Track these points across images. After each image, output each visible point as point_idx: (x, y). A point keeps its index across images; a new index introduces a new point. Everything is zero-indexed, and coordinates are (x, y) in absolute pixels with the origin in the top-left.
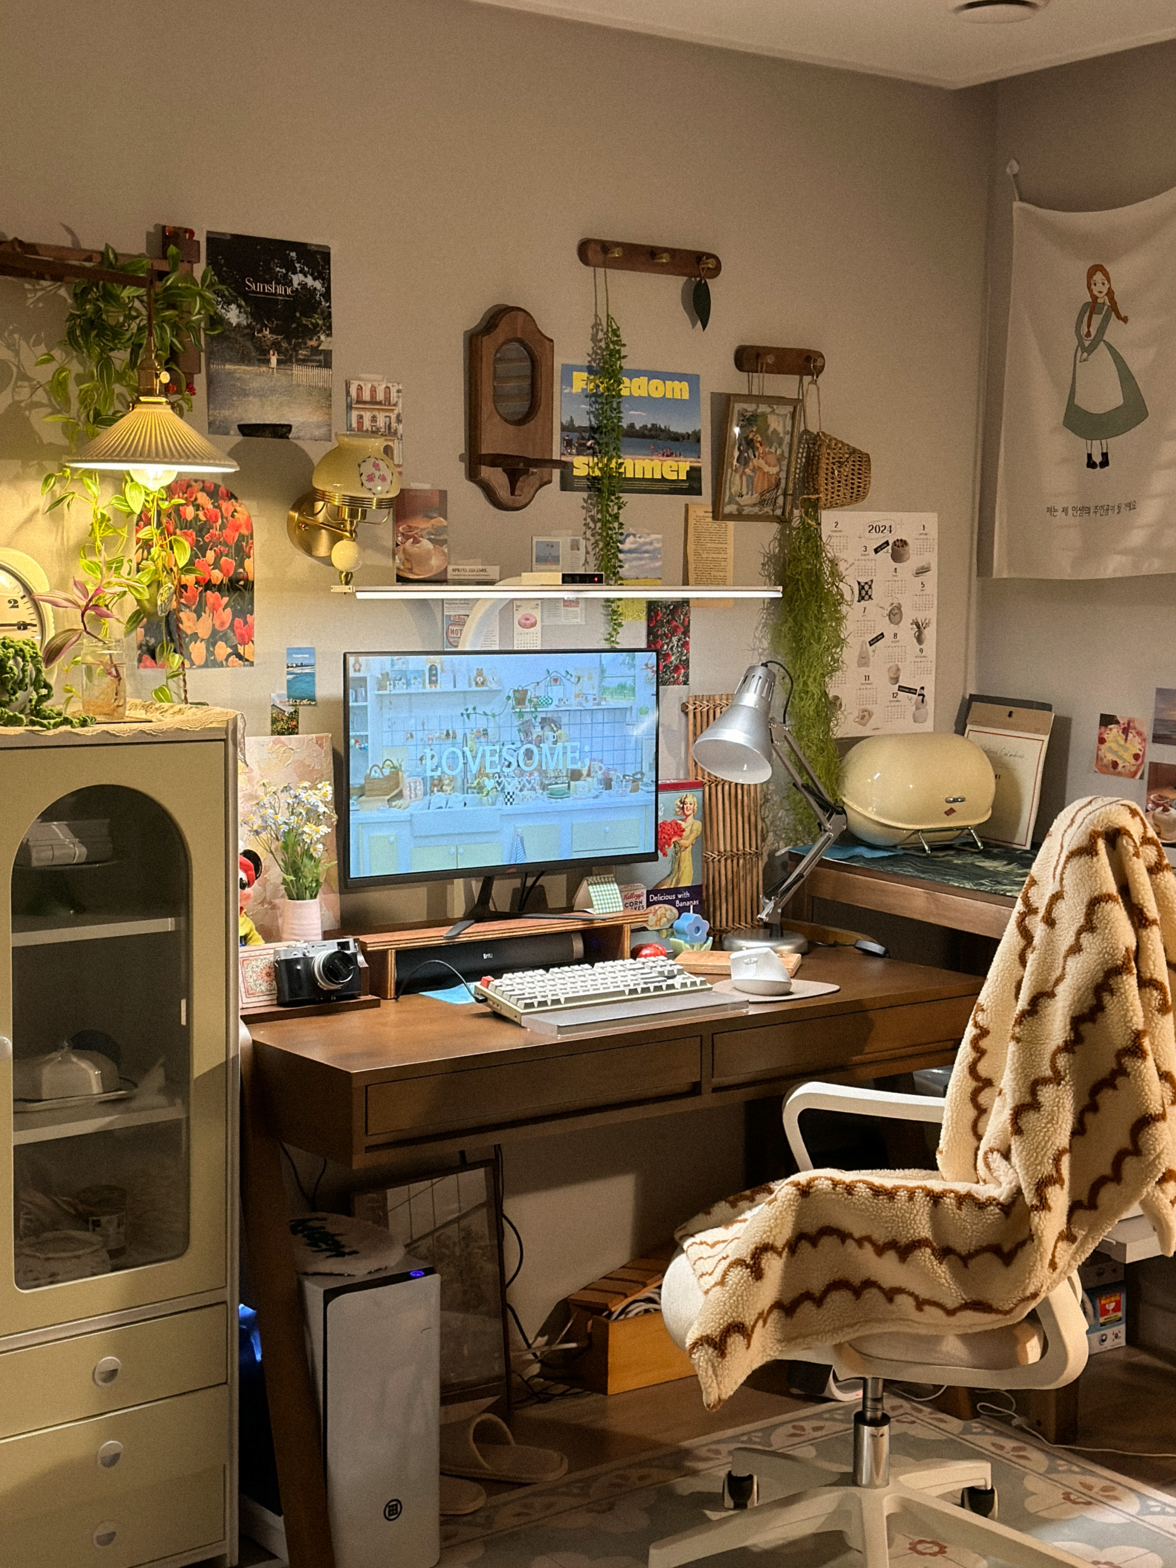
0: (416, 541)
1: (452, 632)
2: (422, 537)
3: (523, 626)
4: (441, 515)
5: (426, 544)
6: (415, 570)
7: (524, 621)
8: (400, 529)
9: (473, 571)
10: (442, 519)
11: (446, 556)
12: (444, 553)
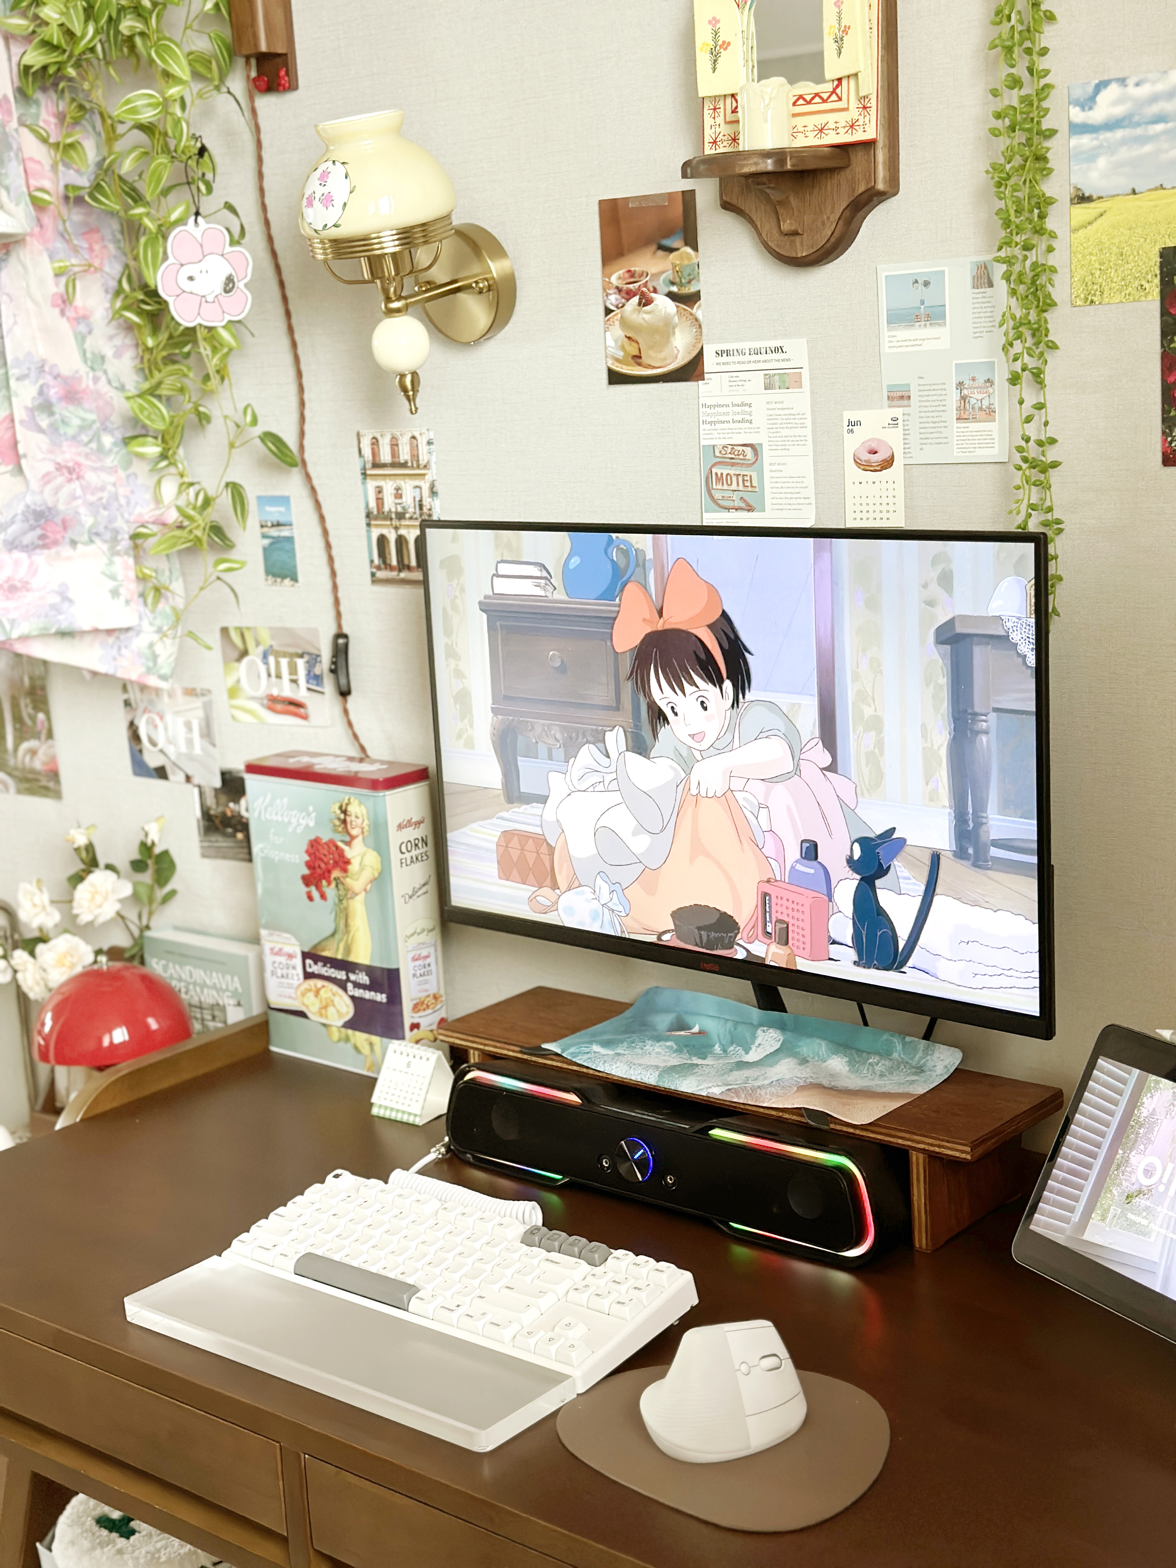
0: (645, 301)
1: (719, 479)
2: (655, 291)
3: (866, 467)
4: (686, 244)
5: (663, 305)
6: (645, 360)
7: (865, 456)
8: (614, 279)
9: (758, 352)
10: (688, 250)
11: (700, 326)
12: (697, 320)
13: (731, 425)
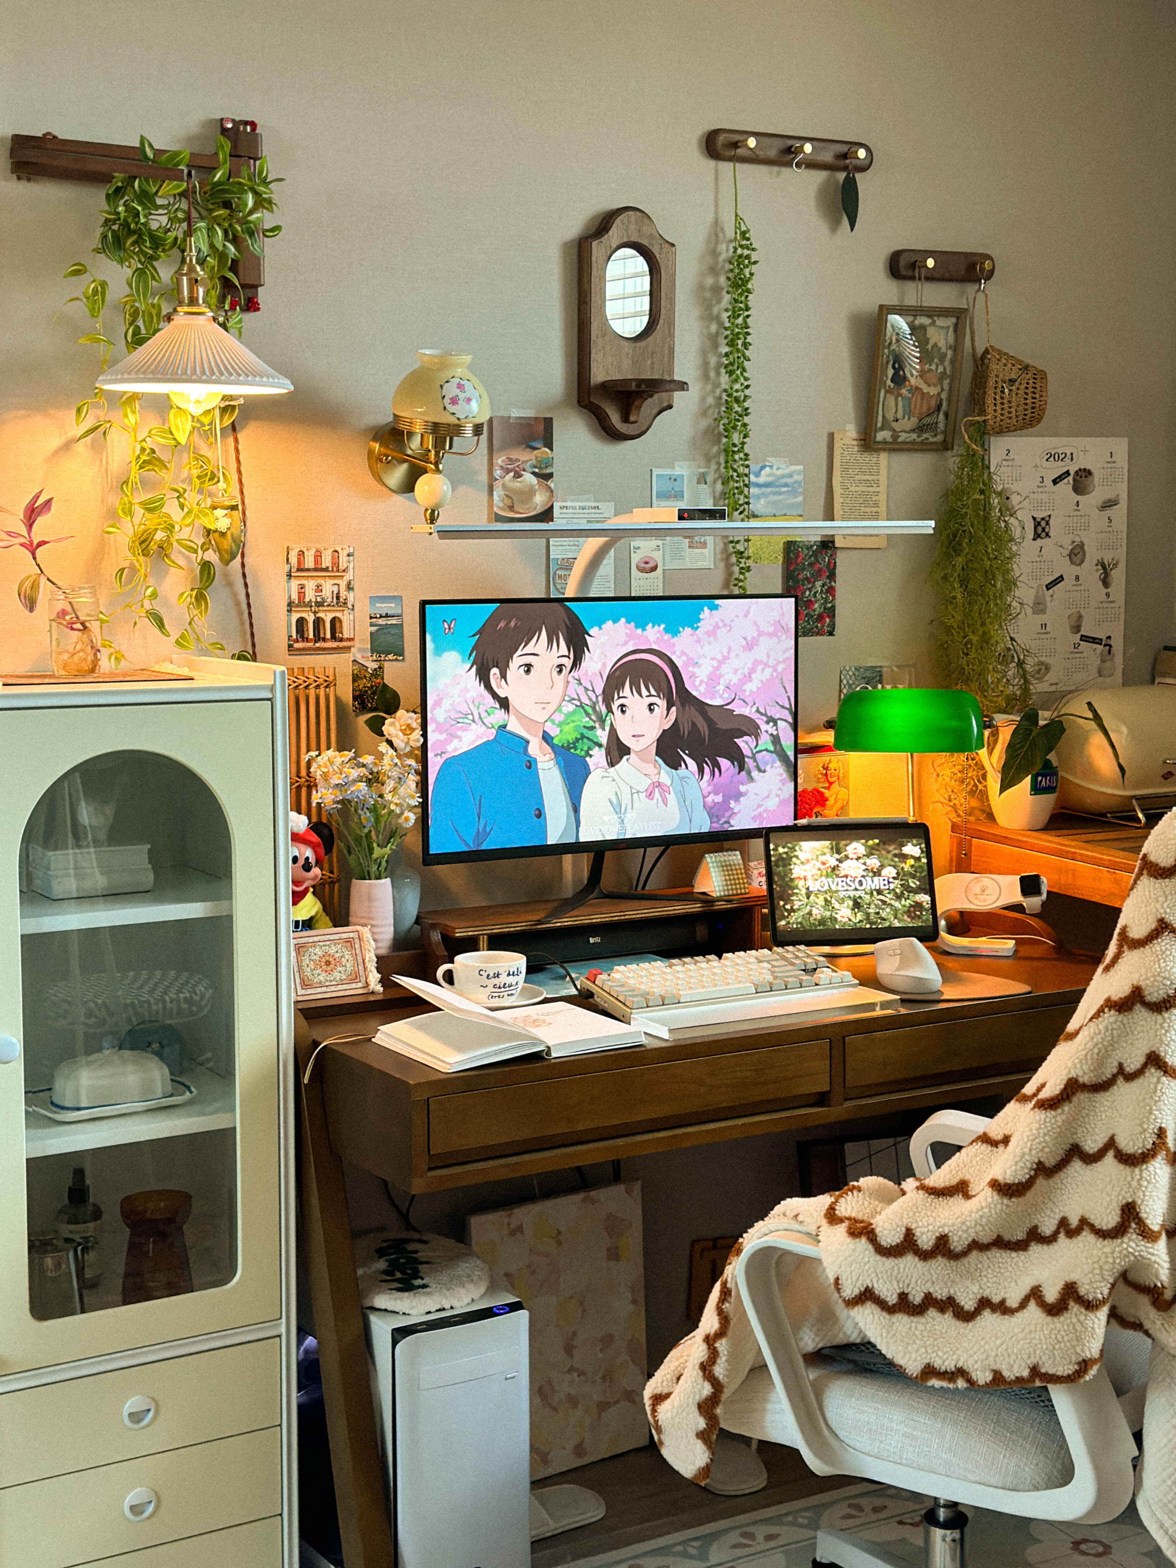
0: (518, 475)
1: (560, 577)
2: (524, 470)
3: (642, 570)
4: (545, 446)
5: (529, 479)
6: (516, 508)
7: (643, 565)
8: (499, 461)
9: (584, 508)
10: (547, 450)
11: (552, 492)
12: (550, 488)
13: (567, 547)
